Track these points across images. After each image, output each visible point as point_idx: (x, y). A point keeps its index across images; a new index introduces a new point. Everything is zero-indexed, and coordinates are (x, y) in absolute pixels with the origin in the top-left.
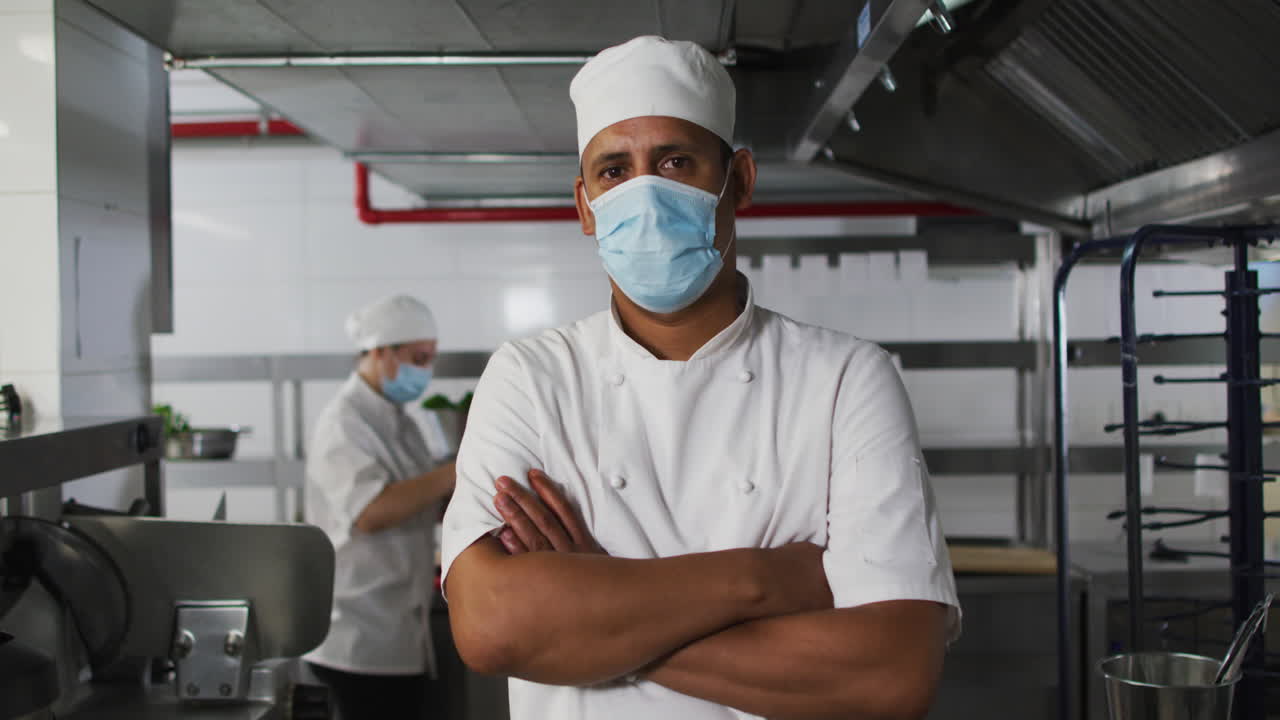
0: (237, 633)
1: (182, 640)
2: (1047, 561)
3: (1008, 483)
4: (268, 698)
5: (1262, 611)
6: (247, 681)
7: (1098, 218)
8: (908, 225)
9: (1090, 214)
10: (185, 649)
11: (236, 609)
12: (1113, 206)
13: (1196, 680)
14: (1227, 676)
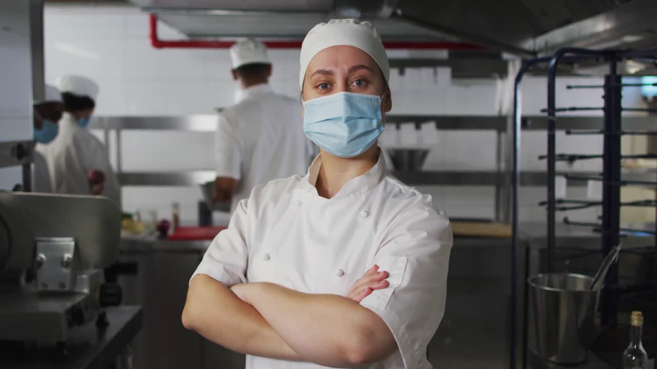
0: (68, 256)
1: (38, 259)
2: (507, 231)
3: (491, 190)
4: (86, 291)
5: (616, 251)
6: (74, 281)
7: (541, 51)
8: (444, 54)
9: (537, 48)
10: (40, 263)
11: (68, 242)
12: (549, 44)
13: (580, 287)
14: (596, 285)
